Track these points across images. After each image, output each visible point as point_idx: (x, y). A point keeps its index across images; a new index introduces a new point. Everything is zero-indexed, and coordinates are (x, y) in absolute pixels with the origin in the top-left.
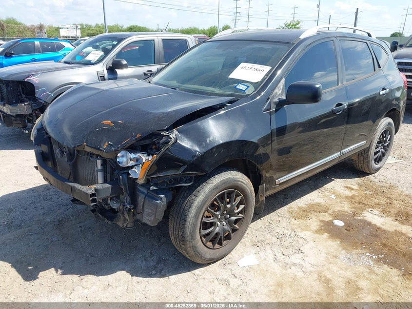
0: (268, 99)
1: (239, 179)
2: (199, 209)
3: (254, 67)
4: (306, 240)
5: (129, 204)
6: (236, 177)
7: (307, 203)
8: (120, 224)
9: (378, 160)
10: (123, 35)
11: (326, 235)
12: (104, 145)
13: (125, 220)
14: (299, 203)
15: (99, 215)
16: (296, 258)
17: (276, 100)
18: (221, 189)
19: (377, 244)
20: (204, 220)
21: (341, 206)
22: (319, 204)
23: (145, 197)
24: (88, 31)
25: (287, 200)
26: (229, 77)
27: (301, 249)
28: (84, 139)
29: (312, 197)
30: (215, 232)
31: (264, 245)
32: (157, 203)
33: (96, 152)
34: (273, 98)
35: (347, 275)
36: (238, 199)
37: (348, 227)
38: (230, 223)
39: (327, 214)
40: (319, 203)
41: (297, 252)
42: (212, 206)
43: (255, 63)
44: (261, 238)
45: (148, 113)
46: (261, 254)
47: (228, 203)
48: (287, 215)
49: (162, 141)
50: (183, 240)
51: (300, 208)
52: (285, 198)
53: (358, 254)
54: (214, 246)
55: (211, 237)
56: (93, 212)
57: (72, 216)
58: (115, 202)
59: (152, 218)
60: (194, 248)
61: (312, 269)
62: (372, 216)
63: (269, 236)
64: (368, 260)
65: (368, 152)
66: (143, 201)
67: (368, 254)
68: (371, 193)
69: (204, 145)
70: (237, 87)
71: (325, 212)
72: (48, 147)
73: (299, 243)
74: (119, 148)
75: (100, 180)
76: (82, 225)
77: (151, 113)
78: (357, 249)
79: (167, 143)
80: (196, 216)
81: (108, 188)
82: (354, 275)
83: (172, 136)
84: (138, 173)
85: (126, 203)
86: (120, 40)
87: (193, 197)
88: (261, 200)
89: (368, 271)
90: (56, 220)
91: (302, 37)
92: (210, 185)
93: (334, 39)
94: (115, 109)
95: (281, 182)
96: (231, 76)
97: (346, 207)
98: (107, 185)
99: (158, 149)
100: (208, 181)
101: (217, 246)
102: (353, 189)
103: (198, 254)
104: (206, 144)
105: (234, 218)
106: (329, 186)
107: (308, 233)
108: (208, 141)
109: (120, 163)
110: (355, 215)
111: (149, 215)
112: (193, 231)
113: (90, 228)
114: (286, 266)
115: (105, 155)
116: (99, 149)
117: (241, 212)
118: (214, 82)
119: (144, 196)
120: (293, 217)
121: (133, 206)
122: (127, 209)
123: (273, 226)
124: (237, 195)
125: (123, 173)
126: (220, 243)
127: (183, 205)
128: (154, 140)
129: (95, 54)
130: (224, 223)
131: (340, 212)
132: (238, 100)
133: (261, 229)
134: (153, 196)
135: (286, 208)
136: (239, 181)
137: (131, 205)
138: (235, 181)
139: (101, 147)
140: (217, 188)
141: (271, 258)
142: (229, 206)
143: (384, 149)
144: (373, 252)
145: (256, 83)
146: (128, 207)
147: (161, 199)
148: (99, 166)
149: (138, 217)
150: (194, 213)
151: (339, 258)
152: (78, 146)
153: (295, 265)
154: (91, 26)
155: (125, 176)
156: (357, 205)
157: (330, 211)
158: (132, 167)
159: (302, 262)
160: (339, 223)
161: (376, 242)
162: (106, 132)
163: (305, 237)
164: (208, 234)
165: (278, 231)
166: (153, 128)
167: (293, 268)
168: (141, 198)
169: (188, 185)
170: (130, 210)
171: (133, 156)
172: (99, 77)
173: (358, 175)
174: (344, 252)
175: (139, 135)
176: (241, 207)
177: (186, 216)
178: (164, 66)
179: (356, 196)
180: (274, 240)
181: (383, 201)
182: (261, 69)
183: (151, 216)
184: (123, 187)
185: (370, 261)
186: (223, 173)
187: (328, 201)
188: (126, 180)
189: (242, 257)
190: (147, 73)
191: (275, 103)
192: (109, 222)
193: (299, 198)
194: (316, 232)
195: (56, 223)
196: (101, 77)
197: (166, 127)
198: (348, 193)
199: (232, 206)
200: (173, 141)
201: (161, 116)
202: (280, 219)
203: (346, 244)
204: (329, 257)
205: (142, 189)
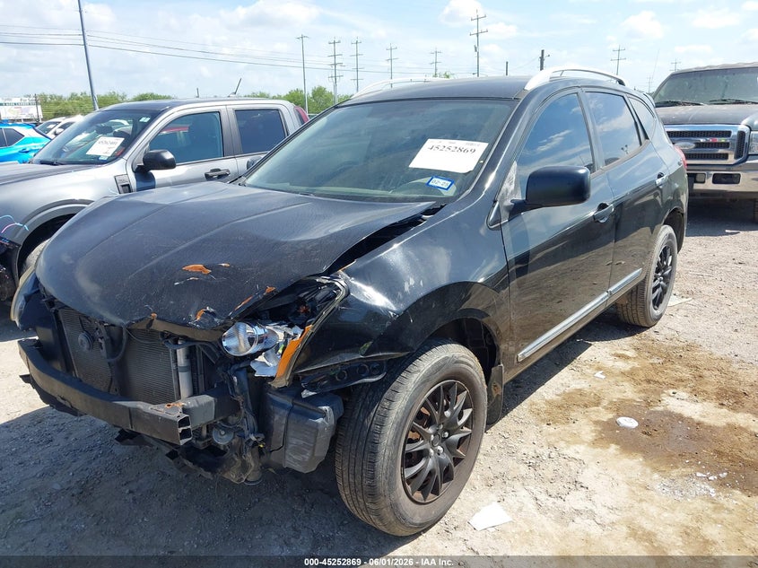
0: (495, 202)
1: (462, 359)
2: (400, 425)
3: (453, 145)
4: (581, 462)
5: (253, 432)
6: (457, 354)
7: (559, 393)
8: (232, 476)
9: (657, 302)
10: (158, 105)
11: (613, 448)
12: (196, 315)
13: (245, 467)
14: (545, 394)
15: (186, 462)
16: (576, 500)
17: (508, 203)
18: (435, 381)
19: (706, 453)
20: (409, 447)
21: (620, 391)
22: (580, 392)
23: (289, 414)
24: (58, 107)
25: (521, 390)
26: (410, 166)
27: (580, 480)
28: (151, 305)
29: (563, 379)
30: (428, 470)
31: (507, 481)
32: (317, 423)
33: (178, 331)
34: (503, 199)
35: (677, 520)
36: (462, 397)
37: (647, 427)
38: (449, 447)
39: (600, 408)
40: (580, 390)
41: (572, 487)
42: (420, 416)
43: (454, 137)
44: (499, 469)
45: (278, 244)
46: (511, 500)
47: (447, 408)
48: (532, 419)
49: (319, 296)
50: (373, 493)
51: (549, 403)
52: (517, 387)
53: (681, 476)
54: (425, 498)
55: (422, 481)
56: (172, 459)
57: (106, 470)
58: (223, 433)
59: (307, 457)
60: (394, 507)
61: (613, 517)
62: (679, 402)
63: (511, 463)
64: (703, 486)
65: (643, 289)
66: (284, 422)
67: (699, 474)
68: (661, 361)
69: (401, 297)
70: (431, 183)
71: (598, 404)
72: (53, 332)
73: (571, 470)
74: (229, 318)
75: (185, 389)
76: (134, 487)
77: (286, 243)
78: (677, 467)
79: (330, 298)
80: (395, 442)
81: (209, 403)
82: (690, 516)
83: (340, 283)
84: (270, 367)
85: (246, 432)
86: (155, 115)
87: (386, 404)
88: (495, 396)
89: (710, 505)
90: (72, 484)
91: (529, 87)
92: (416, 375)
93: (578, 90)
94: (204, 241)
95: (527, 356)
96: (414, 164)
97: (629, 392)
98: (206, 399)
99: (313, 313)
100: (411, 368)
101: (431, 496)
102: (628, 358)
103: (400, 519)
104: (404, 294)
105: (456, 437)
106: (586, 355)
107: (582, 448)
108: (407, 288)
109: (229, 349)
110: (648, 404)
111: (298, 450)
112: (392, 474)
113: (152, 492)
114: (562, 517)
115: (199, 336)
116: (185, 325)
117: (466, 424)
118: (383, 178)
119: (287, 412)
120: (543, 420)
121: (262, 436)
122: (251, 444)
123: (513, 443)
124: (460, 391)
125: (237, 370)
126: (436, 491)
127: (368, 423)
128: (302, 295)
129: (106, 143)
130: (440, 448)
131: (622, 401)
132: (442, 207)
133: (493, 452)
134: (305, 411)
135: (525, 405)
136: (462, 362)
137: (259, 435)
138: (457, 362)
139: (190, 319)
140: (428, 380)
141: (531, 506)
142: (447, 413)
143: (664, 281)
144: (706, 469)
145: (465, 174)
146: (253, 438)
147: (324, 414)
148: (182, 360)
149: (274, 457)
150: (391, 436)
151: (653, 490)
152: (137, 322)
153: (578, 512)
154: (61, 98)
155: (242, 375)
156: (645, 385)
157: (605, 403)
158: (258, 354)
159: (589, 505)
160: (629, 423)
161: (704, 449)
162: (197, 287)
163: (577, 456)
164: (415, 476)
165: (524, 451)
166: (296, 272)
167: (578, 519)
168: (279, 419)
169: (377, 379)
170: (256, 444)
171: (258, 331)
172: (120, 188)
173: (627, 331)
174: (656, 476)
175: (269, 289)
176: (467, 413)
177: (375, 444)
178: (263, 156)
179: (637, 369)
180: (523, 469)
181: (686, 374)
182: (469, 148)
183: (305, 453)
184: (240, 399)
185: (708, 487)
186: (434, 350)
187: (594, 384)
188: (245, 383)
189: (475, 511)
190: (210, 174)
191: (507, 208)
192: (208, 475)
193: (542, 384)
194: (594, 443)
195: (74, 492)
196: (123, 186)
197: (325, 269)
198: (622, 365)
199: (453, 413)
200: (343, 293)
201: (308, 248)
202: (521, 428)
203: (655, 460)
204: (634, 488)
205: (279, 399)
